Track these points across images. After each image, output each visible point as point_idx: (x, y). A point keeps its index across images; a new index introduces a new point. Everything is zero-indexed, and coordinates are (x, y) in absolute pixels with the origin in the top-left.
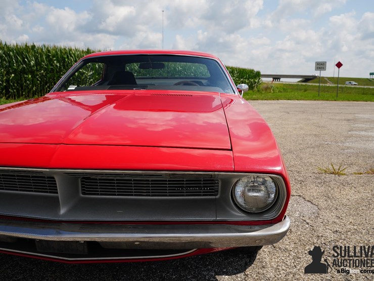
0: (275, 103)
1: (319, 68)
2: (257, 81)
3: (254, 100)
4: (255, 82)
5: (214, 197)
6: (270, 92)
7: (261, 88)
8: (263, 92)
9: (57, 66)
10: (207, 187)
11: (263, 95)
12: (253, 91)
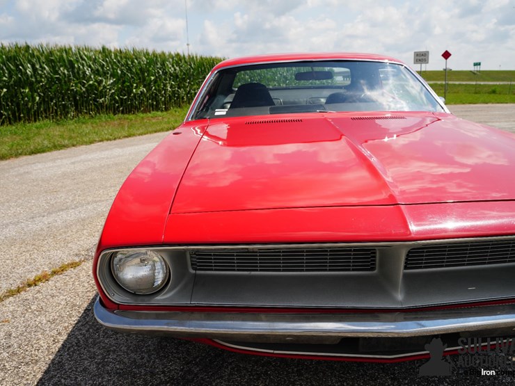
1: (420, 60)
9: (64, 73)
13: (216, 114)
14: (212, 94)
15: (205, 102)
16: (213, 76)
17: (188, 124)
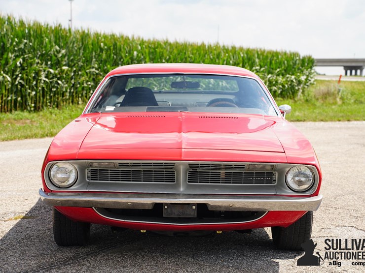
0: (341, 128)
2: (303, 78)
3: (298, 121)
4: (299, 82)
5: (273, 184)
6: (335, 103)
7: (312, 94)
8: (318, 104)
10: (269, 177)
11: (317, 111)
12: (296, 102)
13: (107, 110)
14: (104, 96)
15: (98, 101)
16: (106, 81)
17: (85, 115)
